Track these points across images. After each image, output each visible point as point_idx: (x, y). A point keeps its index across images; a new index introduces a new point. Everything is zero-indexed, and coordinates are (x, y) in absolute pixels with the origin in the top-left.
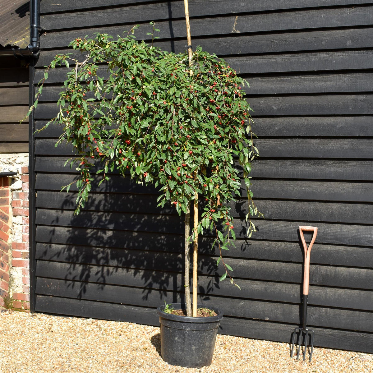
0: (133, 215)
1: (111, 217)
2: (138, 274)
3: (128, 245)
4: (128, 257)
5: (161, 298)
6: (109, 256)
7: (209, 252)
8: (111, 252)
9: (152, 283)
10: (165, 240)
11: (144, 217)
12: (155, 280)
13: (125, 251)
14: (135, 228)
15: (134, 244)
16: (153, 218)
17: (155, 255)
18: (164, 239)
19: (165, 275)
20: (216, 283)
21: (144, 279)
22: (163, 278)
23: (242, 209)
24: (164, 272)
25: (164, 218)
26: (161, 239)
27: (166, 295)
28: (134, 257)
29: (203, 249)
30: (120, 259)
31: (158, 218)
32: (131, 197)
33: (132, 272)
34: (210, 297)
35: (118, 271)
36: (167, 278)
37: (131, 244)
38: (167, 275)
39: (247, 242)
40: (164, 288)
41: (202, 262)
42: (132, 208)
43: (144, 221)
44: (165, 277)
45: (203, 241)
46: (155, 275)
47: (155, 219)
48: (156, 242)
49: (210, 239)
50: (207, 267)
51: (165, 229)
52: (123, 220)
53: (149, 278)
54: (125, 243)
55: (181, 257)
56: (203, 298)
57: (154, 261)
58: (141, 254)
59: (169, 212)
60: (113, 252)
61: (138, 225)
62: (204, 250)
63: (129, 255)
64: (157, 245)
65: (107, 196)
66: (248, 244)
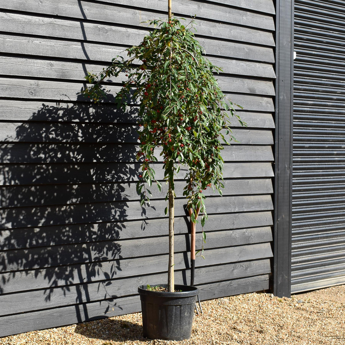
0: (34, 209)
1: (7, 214)
2: (39, 274)
3: (31, 243)
4: (29, 258)
5: (65, 294)
6: (6, 261)
7: (114, 237)
8: (8, 255)
9: (57, 280)
10: (71, 231)
11: (47, 210)
12: (59, 276)
13: (25, 251)
14: (39, 223)
15: (37, 242)
16: (57, 209)
17: (59, 249)
18: (69, 231)
19: (69, 269)
20: (118, 266)
21: (47, 278)
22: (67, 273)
23: (142, 192)
24: (67, 266)
25: (68, 208)
26: (66, 231)
27: (69, 290)
28: (36, 257)
29: (108, 234)
30: (20, 261)
31: (63, 209)
32: (33, 189)
33: (32, 274)
34: (112, 281)
35: (16, 276)
36: (71, 272)
37: (34, 242)
38: (70, 269)
39: (145, 222)
40: (70, 282)
41: (106, 248)
42: (36, 201)
43: (48, 214)
44: (68, 271)
45: (107, 227)
46: (58, 271)
47: (60, 210)
48: (61, 235)
49: (113, 223)
50: (111, 252)
51: (71, 219)
52: (23, 215)
53: (52, 276)
54: (27, 242)
55: (86, 247)
56: (105, 284)
57: (58, 256)
58: (43, 251)
59: (77, 201)
60: (11, 255)
61: (42, 219)
62: (109, 236)
63: (30, 255)
64: (63, 238)
65: (3, 190)
66: (146, 223)
